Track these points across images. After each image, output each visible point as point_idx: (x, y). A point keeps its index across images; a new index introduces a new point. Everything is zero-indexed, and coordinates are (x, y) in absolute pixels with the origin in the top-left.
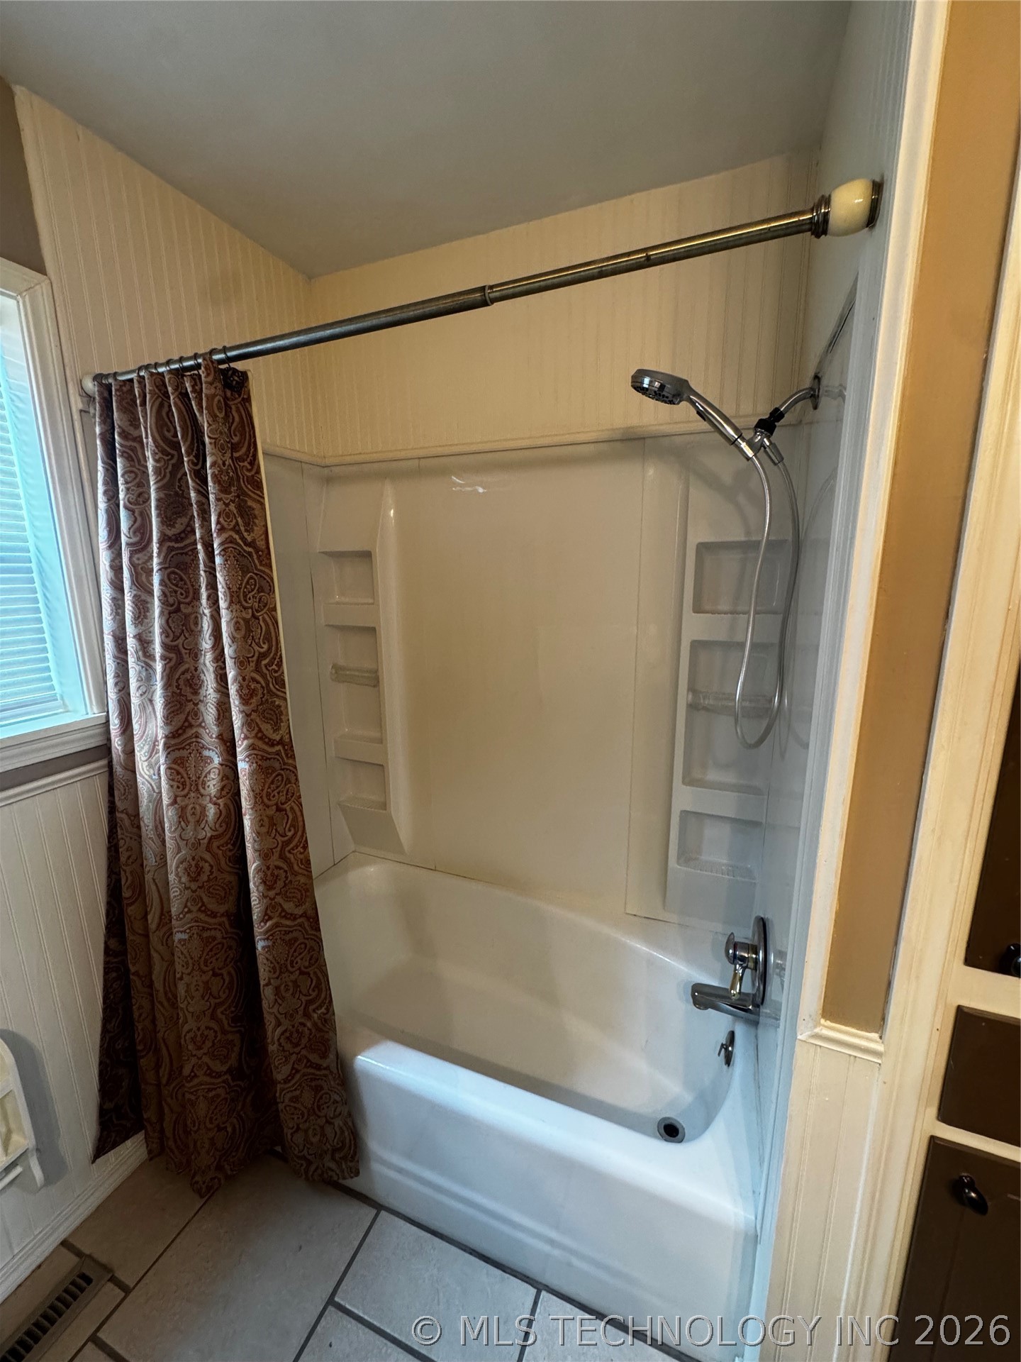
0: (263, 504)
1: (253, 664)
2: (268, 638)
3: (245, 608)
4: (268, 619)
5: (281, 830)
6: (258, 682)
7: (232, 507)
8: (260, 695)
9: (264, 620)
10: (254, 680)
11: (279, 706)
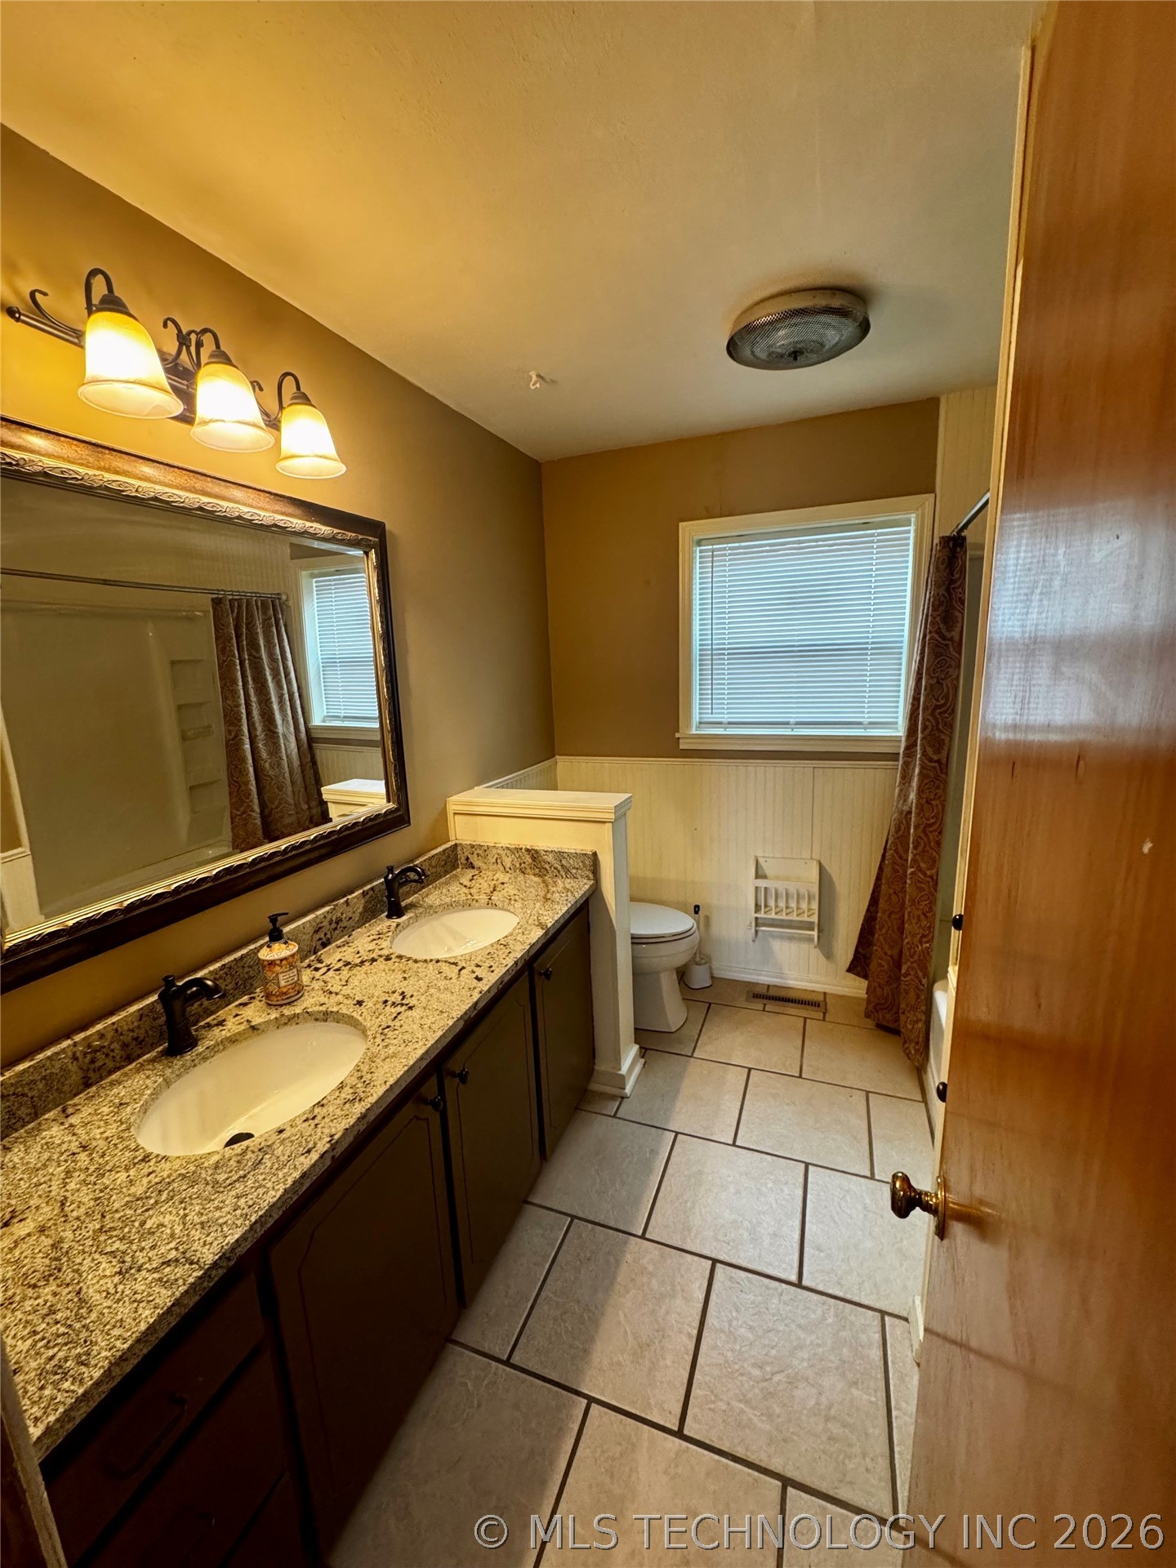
0: (963, 614)
1: (930, 711)
2: (946, 697)
3: (932, 677)
4: (950, 685)
5: (927, 815)
6: (930, 722)
7: (938, 619)
8: (930, 730)
9: (947, 685)
10: (928, 720)
11: (943, 740)
